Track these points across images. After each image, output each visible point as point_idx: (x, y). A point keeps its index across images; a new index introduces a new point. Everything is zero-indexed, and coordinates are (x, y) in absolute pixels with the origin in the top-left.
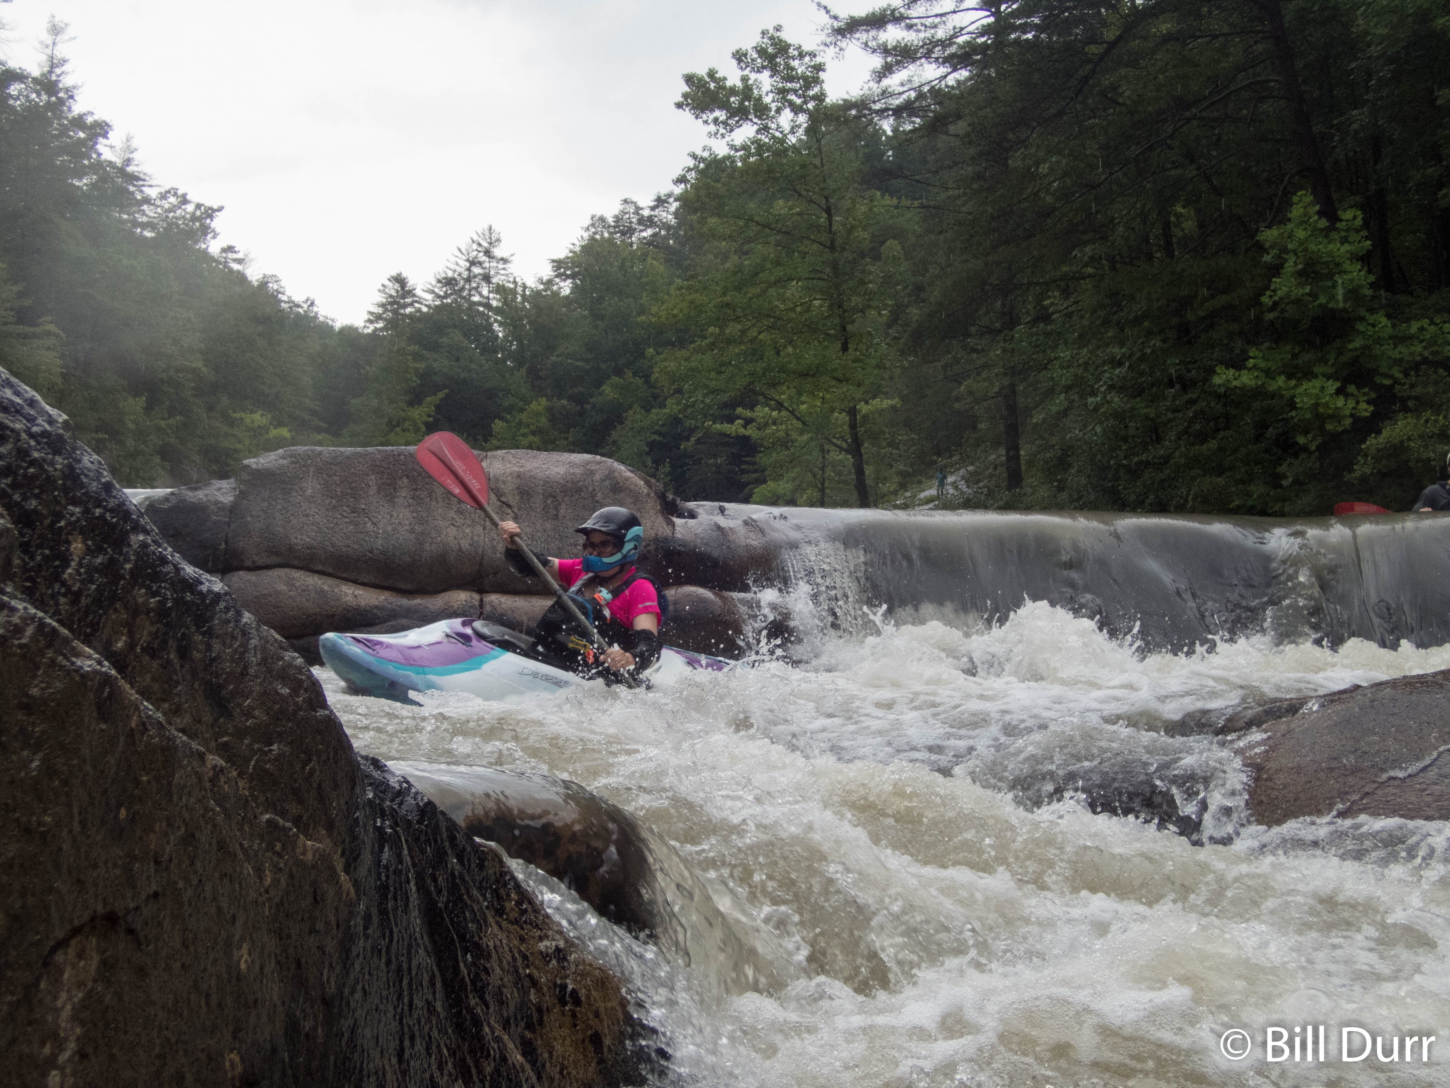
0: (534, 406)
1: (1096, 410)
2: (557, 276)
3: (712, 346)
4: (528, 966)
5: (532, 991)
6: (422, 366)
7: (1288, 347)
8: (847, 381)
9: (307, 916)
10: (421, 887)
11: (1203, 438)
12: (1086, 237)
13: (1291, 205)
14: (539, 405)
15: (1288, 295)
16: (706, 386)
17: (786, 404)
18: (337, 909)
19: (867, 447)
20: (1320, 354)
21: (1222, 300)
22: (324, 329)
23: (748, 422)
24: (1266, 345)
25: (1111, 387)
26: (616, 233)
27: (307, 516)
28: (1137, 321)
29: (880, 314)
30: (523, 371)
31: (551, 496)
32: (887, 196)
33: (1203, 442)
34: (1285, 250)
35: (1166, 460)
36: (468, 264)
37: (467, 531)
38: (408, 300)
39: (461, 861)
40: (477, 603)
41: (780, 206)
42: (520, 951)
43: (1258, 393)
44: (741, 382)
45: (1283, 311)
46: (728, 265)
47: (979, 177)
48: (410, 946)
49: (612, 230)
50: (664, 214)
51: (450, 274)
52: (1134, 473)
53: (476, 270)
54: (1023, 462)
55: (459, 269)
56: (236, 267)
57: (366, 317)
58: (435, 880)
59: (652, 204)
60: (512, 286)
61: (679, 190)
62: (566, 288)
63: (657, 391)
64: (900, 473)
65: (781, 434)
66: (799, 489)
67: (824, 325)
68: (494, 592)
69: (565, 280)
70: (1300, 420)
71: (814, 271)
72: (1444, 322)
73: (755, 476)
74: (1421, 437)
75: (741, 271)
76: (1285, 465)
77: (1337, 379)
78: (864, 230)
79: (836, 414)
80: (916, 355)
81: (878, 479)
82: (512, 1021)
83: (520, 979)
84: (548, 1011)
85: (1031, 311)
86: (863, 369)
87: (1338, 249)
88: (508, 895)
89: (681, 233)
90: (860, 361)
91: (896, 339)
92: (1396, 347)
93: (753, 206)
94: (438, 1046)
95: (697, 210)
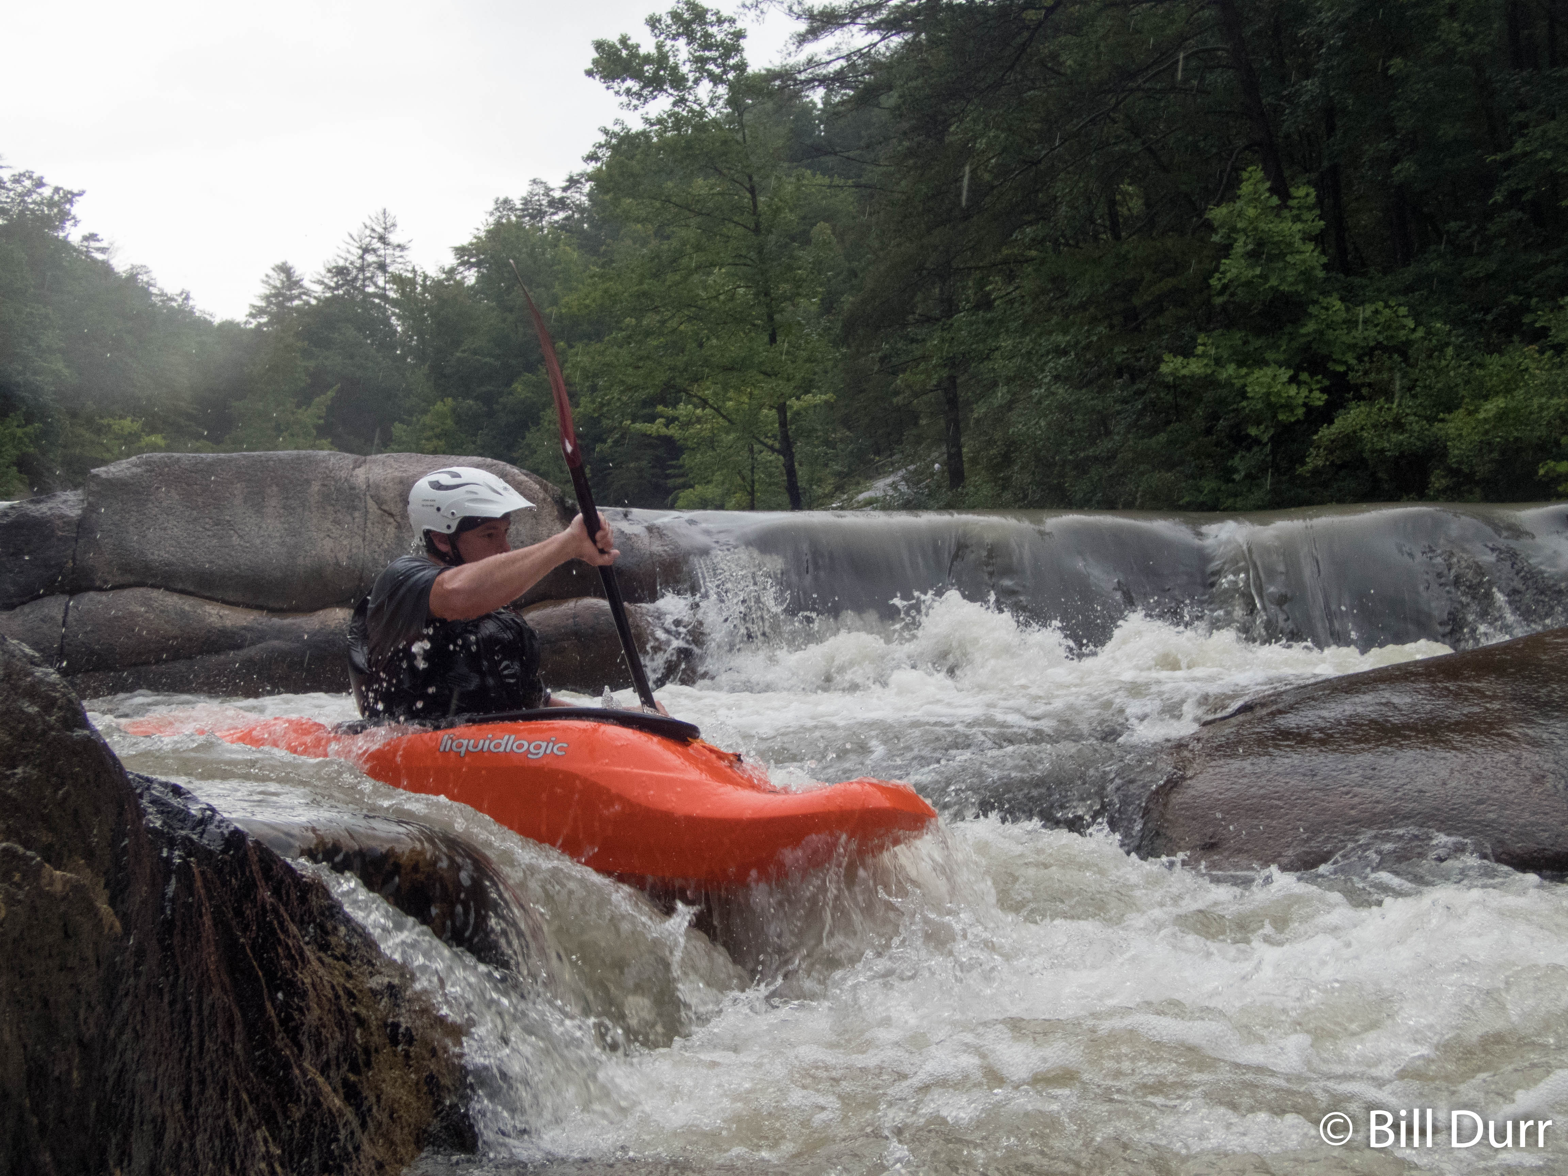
0: (439, 406)
1: (1039, 402)
2: (463, 264)
3: (628, 339)
4: (353, 1004)
5: (358, 1031)
6: (311, 364)
7: (1239, 335)
8: (776, 375)
9: (55, 951)
10: (219, 921)
11: (1152, 431)
12: (1027, 218)
13: (1241, 181)
14: (444, 406)
15: (1238, 277)
16: (622, 382)
17: (711, 402)
18: (95, 944)
19: (800, 447)
20: (1271, 340)
21: (1170, 283)
22: (202, 326)
23: (670, 420)
24: (1216, 331)
25: (1057, 378)
26: (524, 216)
27: (165, 529)
28: (1083, 306)
29: (810, 302)
30: (426, 368)
32: (819, 176)
33: (1152, 435)
34: (1234, 229)
35: (1113, 455)
36: (360, 252)
37: (345, 542)
38: (295, 292)
39: (276, 892)
41: (700, 185)
42: (345, 988)
43: (1209, 382)
44: (661, 377)
45: (1232, 295)
46: (645, 251)
47: (911, 153)
48: (201, 985)
49: (519, 213)
50: (577, 196)
51: (341, 263)
52: (1081, 467)
53: (370, 258)
54: (965, 460)
55: (352, 258)
56: (99, 256)
57: (247, 310)
58: (239, 914)
59: (565, 184)
60: (410, 275)
61: (591, 167)
62: (471, 277)
64: (837, 474)
65: (707, 433)
66: (728, 492)
67: (750, 315)
69: (469, 269)
70: (1252, 411)
71: (739, 256)
72: (1400, 305)
73: (681, 480)
74: (1374, 426)
75: (658, 257)
76: (1237, 458)
77: (1289, 367)
78: (791, 211)
79: (765, 411)
80: (849, 347)
81: (811, 481)
82: (333, 1064)
83: (344, 1018)
84: (377, 1051)
85: (972, 297)
86: (793, 362)
87: (1290, 229)
88: (335, 929)
89: (596, 216)
90: (789, 353)
91: (827, 329)
92: (1349, 332)
93: (670, 186)
94: (236, 1091)
95: (611, 190)
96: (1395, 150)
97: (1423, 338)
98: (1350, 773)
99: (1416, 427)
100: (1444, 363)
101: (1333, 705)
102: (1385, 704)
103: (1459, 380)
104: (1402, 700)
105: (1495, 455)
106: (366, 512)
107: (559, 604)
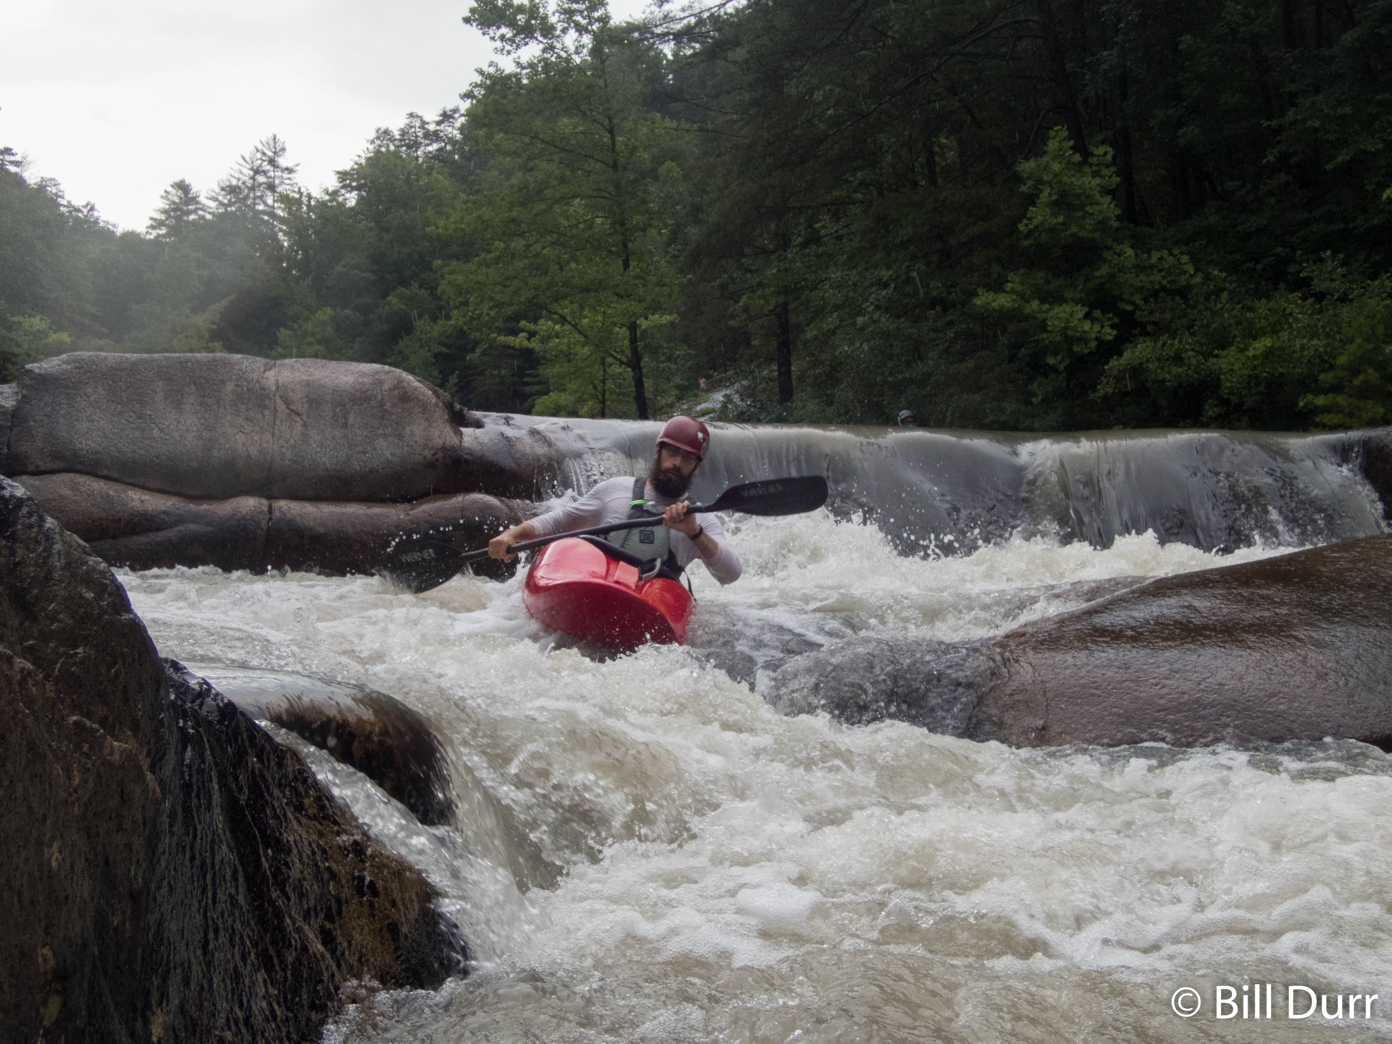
0: (320, 315)
1: (862, 329)
2: (343, 187)
3: (497, 260)
4: (327, 860)
5: (331, 884)
6: (205, 273)
7: (1041, 274)
8: (629, 296)
9: (114, 815)
10: (223, 785)
11: (963, 357)
12: (856, 164)
13: (1048, 138)
14: (325, 314)
15: (1042, 224)
16: (491, 299)
17: (569, 318)
18: (143, 807)
19: (646, 361)
20: (1069, 280)
21: (981, 227)
22: (106, 235)
23: (532, 335)
24: (1022, 271)
25: (878, 308)
26: (401, 146)
27: (92, 421)
28: (903, 245)
29: (660, 234)
30: (309, 280)
31: (340, 404)
32: (667, 119)
33: (962, 361)
34: (1040, 182)
35: (927, 378)
36: (252, 173)
37: (256, 438)
38: (192, 207)
39: (260, 760)
40: (266, 509)
41: (566, 124)
42: (318, 845)
43: (1013, 316)
44: (526, 295)
45: (1037, 239)
46: (514, 181)
47: (755, 103)
48: (213, 842)
49: (397, 143)
50: (450, 129)
51: (234, 182)
53: (261, 179)
54: (794, 377)
55: (243, 178)
56: (13, 169)
57: (149, 223)
58: (236, 779)
59: (438, 119)
60: (297, 196)
61: (465, 105)
62: (351, 199)
63: (442, 303)
64: (677, 387)
65: (564, 347)
66: (581, 400)
67: (607, 242)
68: (283, 498)
69: (351, 192)
70: (1051, 342)
71: (598, 189)
72: (1182, 253)
73: (537, 388)
74: (1159, 359)
75: (526, 187)
76: (1035, 385)
77: (1083, 305)
78: (645, 150)
79: (617, 329)
80: (694, 273)
81: (656, 392)
82: (312, 913)
83: (319, 872)
84: (347, 902)
85: (803, 233)
86: (644, 286)
87: (1090, 183)
88: (307, 792)
89: (466, 148)
90: (639, 277)
91: (675, 257)
92: (1137, 276)
93: (538, 124)
94: (242, 938)
95: (485, 126)
96: (1181, 116)
97: (1203, 284)
98: (1159, 667)
99: (1194, 361)
100: (1219, 306)
101: (1143, 607)
102: (1188, 607)
103: (1232, 322)
104: (1202, 604)
105: (1261, 388)
106: (276, 411)
107: (449, 498)
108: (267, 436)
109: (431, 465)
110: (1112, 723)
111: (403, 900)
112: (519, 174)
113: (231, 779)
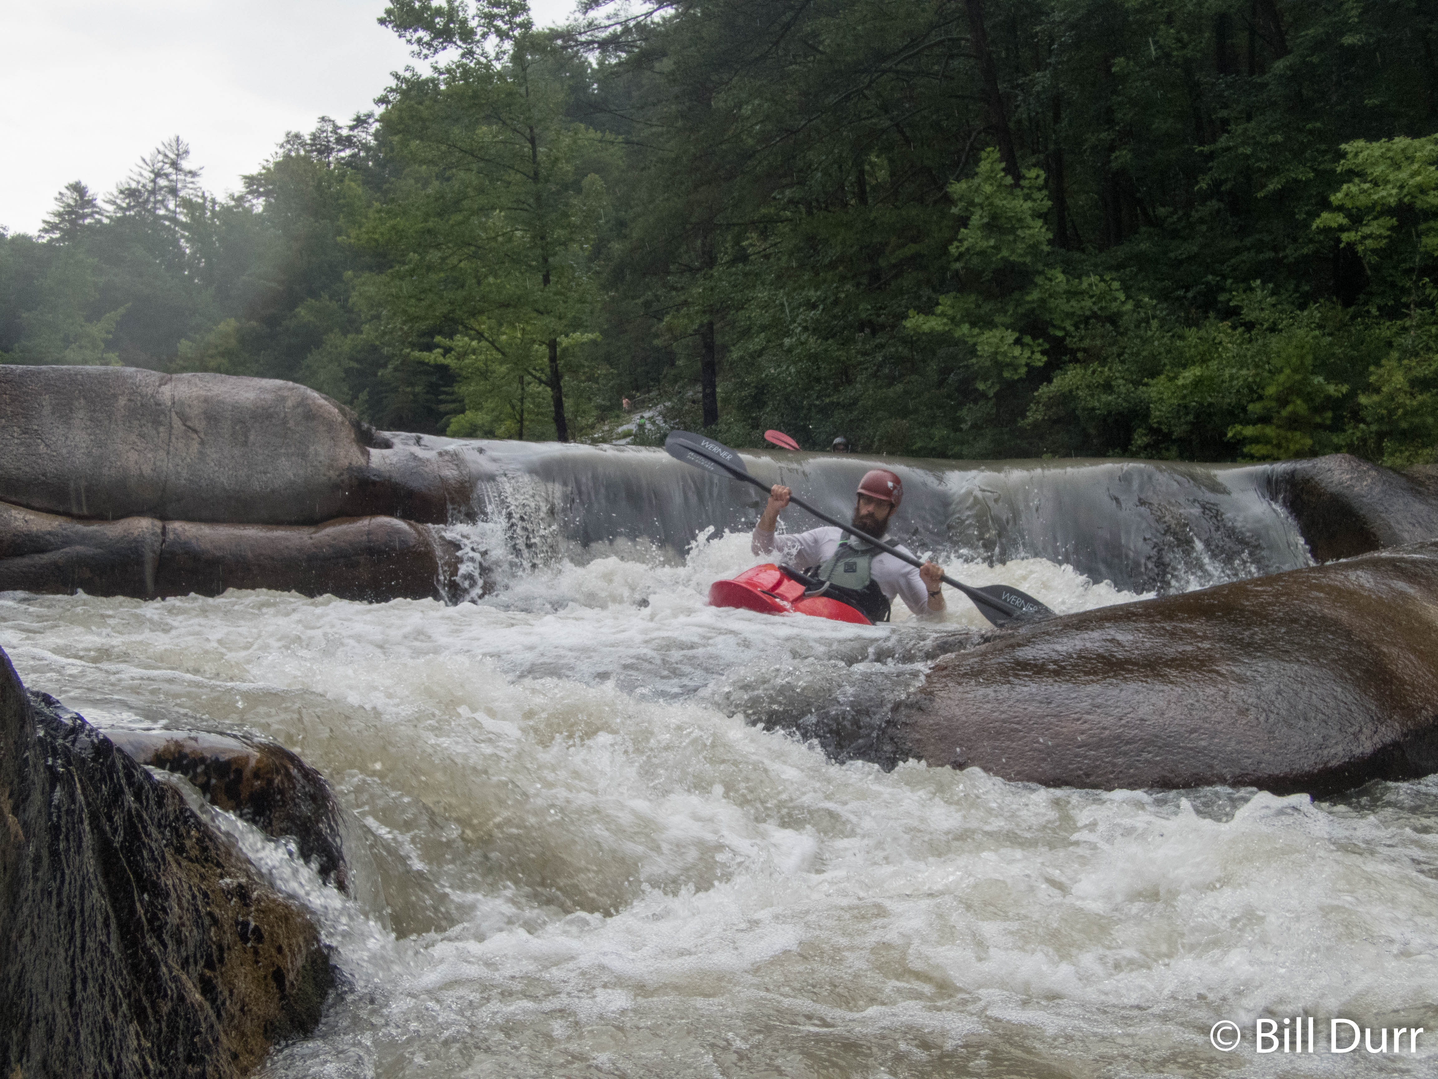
0: (222, 327)
1: (790, 351)
2: (249, 193)
3: (412, 272)
4: (208, 904)
5: (213, 929)
6: (101, 280)
7: (973, 297)
8: (549, 313)
10: (95, 825)
11: (892, 381)
12: (784, 181)
13: (980, 160)
14: (227, 325)
15: (973, 247)
16: (405, 312)
17: (486, 335)
18: (4, 852)
19: (566, 380)
20: (999, 305)
21: (911, 249)
23: (447, 350)
24: (953, 294)
25: (806, 329)
26: (312, 151)
28: (832, 266)
29: (582, 248)
30: (212, 290)
31: (240, 421)
32: (591, 130)
33: (890, 385)
34: (972, 203)
35: (855, 402)
36: (152, 176)
37: (150, 455)
38: (88, 211)
39: (138, 797)
40: (159, 531)
41: (485, 132)
42: (200, 889)
43: (943, 339)
44: (441, 309)
45: (967, 262)
46: (430, 191)
47: (682, 115)
48: (83, 887)
49: (308, 148)
50: (364, 135)
51: (134, 185)
52: (825, 412)
53: (162, 182)
54: (719, 399)
55: (143, 181)
57: (42, 226)
58: (110, 819)
59: (352, 123)
60: (200, 201)
61: (380, 110)
62: (259, 205)
63: (353, 316)
64: (598, 407)
65: (481, 364)
66: (498, 420)
67: (526, 256)
68: (178, 519)
69: (258, 198)
70: (980, 368)
71: (518, 201)
72: (1113, 279)
73: (452, 406)
74: (1088, 387)
75: (442, 197)
76: (965, 410)
77: (1014, 330)
78: (567, 162)
79: (536, 346)
80: (617, 290)
81: (576, 412)
82: (191, 960)
83: (200, 917)
84: (229, 948)
85: (730, 251)
86: (565, 302)
87: (1022, 206)
88: (188, 832)
89: (381, 155)
90: (562, 294)
91: (597, 273)
92: (1068, 301)
93: (456, 131)
94: (112, 987)
95: (400, 132)
96: (1113, 140)
97: (1134, 311)
98: (1081, 702)
99: (1123, 390)
100: (1149, 333)
101: (1065, 640)
102: (1112, 641)
103: (1162, 350)
104: (1125, 637)
105: (1191, 418)
106: (171, 427)
107: (354, 521)
108: (162, 454)
109: (336, 487)
110: (1033, 759)
111: (290, 945)
112: (436, 183)
113: (104, 820)
